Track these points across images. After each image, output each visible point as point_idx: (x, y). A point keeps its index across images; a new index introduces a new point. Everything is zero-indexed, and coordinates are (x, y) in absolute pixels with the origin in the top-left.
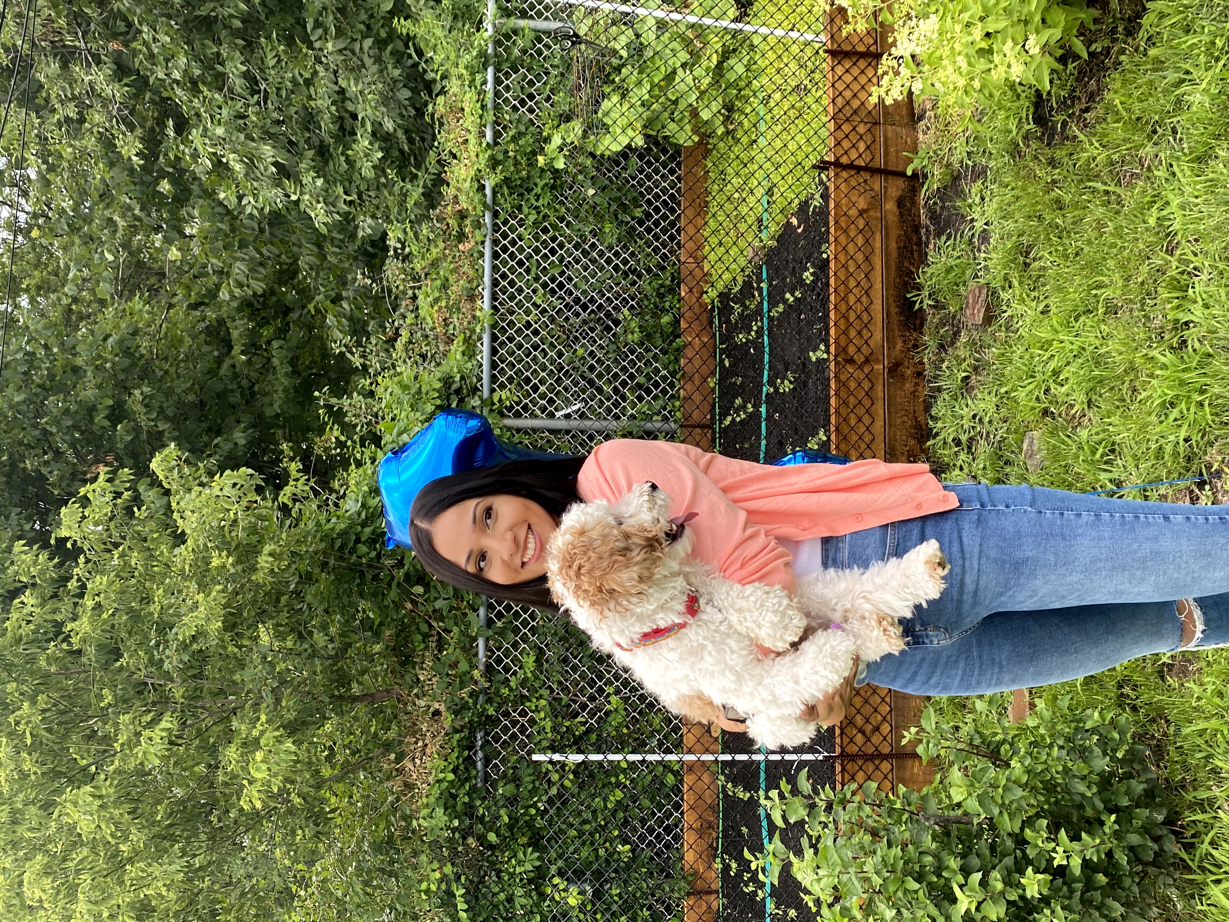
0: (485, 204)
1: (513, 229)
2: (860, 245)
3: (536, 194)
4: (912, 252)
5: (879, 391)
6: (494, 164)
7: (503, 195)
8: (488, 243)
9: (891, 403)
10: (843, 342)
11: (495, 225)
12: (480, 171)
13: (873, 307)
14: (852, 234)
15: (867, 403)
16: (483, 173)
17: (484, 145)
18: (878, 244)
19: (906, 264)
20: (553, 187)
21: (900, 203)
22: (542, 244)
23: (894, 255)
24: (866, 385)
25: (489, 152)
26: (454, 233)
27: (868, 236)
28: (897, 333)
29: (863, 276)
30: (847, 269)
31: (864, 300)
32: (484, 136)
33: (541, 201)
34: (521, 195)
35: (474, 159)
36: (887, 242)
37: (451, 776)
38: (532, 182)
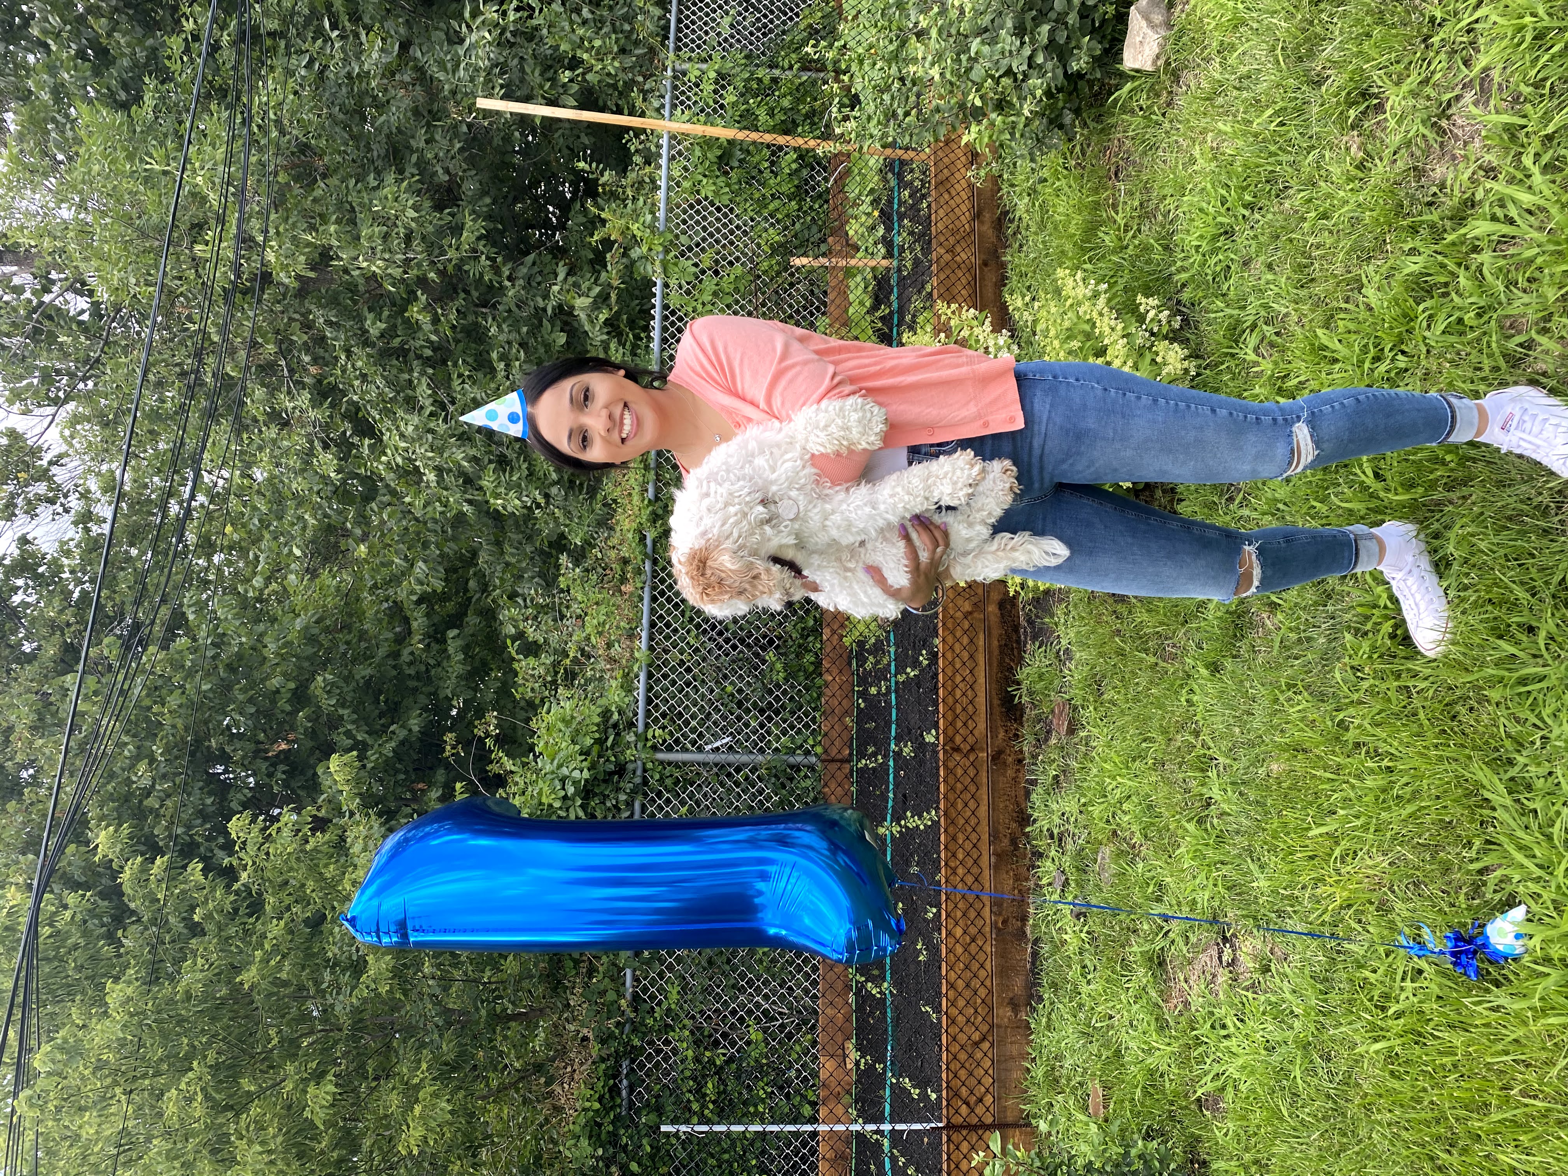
0: (646, 554)
2: (965, 643)
4: (1012, 650)
5: (983, 778)
6: (654, 518)
7: (662, 545)
8: (647, 589)
9: (993, 789)
10: (950, 732)
11: (655, 571)
12: (641, 524)
13: (977, 699)
14: (959, 634)
15: (972, 788)
16: (644, 526)
17: (646, 502)
18: (981, 643)
19: (1007, 660)
21: (1001, 605)
23: (996, 652)
24: (972, 772)
25: (651, 507)
26: (617, 576)
27: (972, 636)
28: (999, 723)
29: (968, 672)
30: (954, 666)
31: (970, 693)
32: (647, 492)
35: (637, 512)
36: (989, 641)
37: (597, 1105)
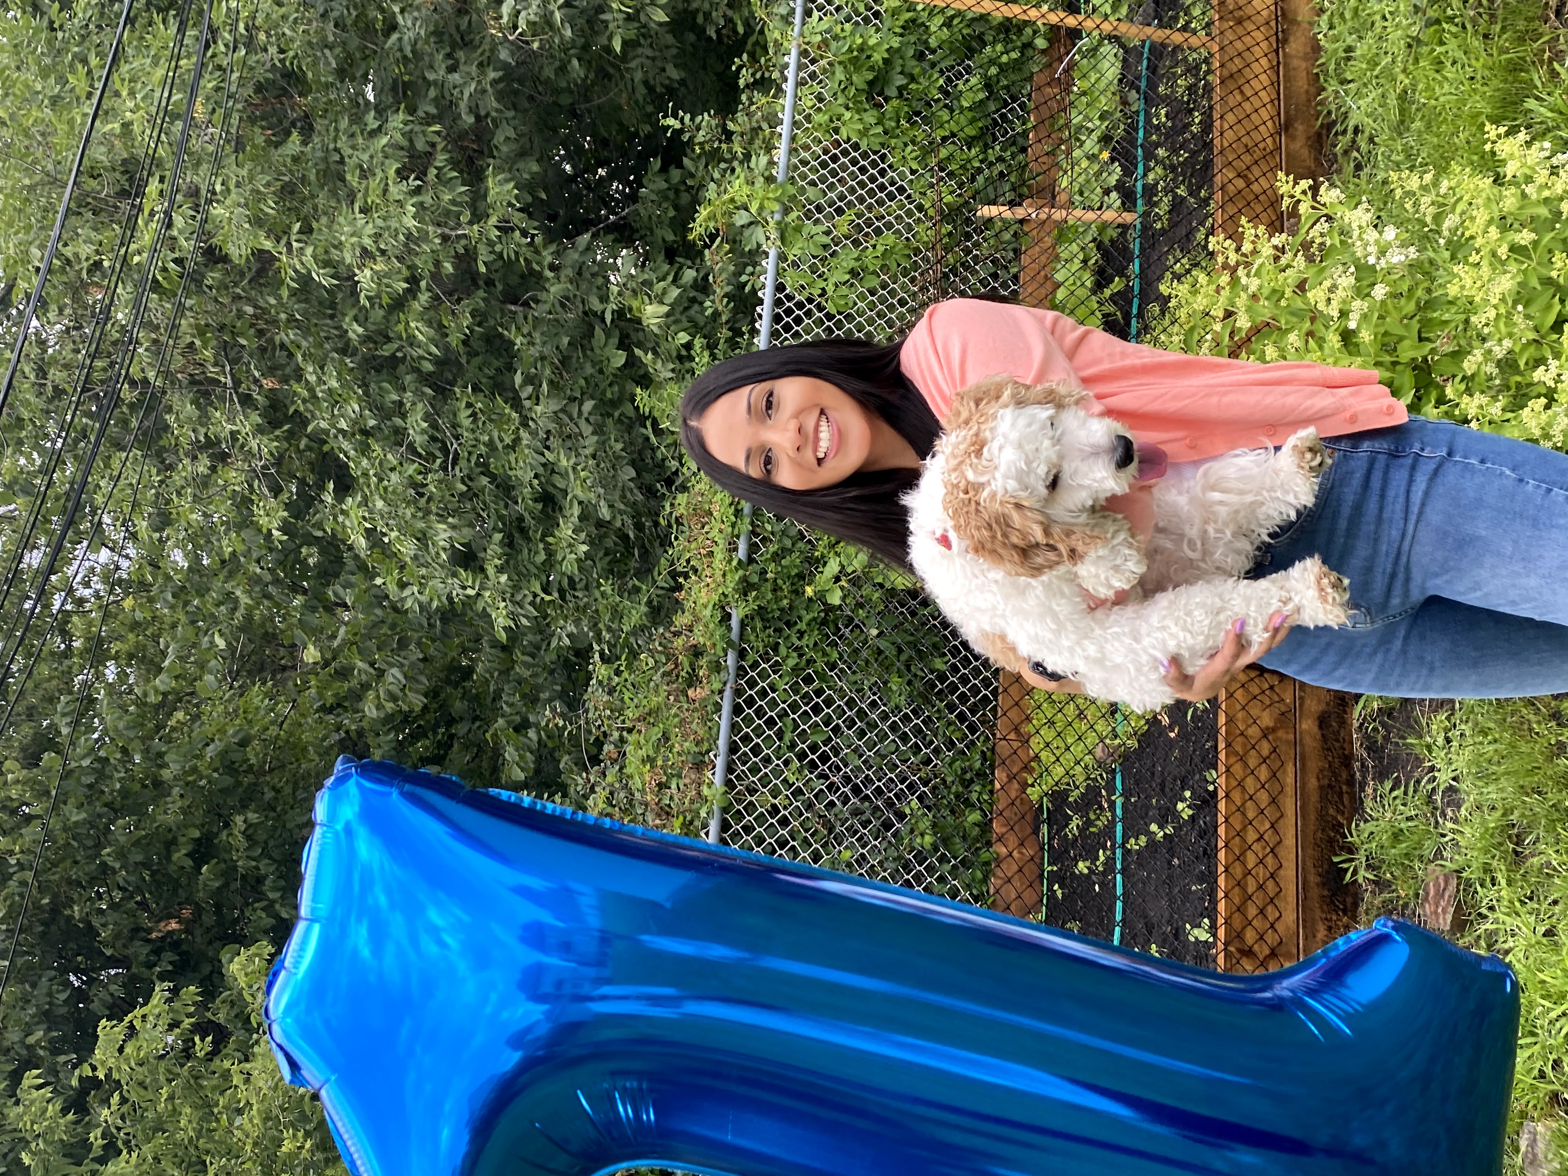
0: (728, 640)
1: (763, 675)
2: (1263, 779)
3: (799, 631)
4: (1341, 794)
6: (746, 588)
7: (754, 629)
8: (728, 693)
10: (1237, 923)
11: (740, 668)
12: (726, 596)
13: (1282, 872)
14: (1252, 762)
16: (730, 599)
17: (735, 563)
18: (1290, 780)
19: (1331, 811)
20: (824, 623)
21: (1323, 721)
22: (801, 698)
23: (1314, 797)
25: (741, 572)
26: (683, 674)
27: (1275, 767)
28: (1319, 914)
29: (1268, 825)
30: (1244, 814)
31: (1270, 861)
32: (736, 549)
33: (804, 641)
34: (778, 630)
35: (720, 579)
36: (1302, 778)
38: (795, 613)
